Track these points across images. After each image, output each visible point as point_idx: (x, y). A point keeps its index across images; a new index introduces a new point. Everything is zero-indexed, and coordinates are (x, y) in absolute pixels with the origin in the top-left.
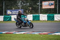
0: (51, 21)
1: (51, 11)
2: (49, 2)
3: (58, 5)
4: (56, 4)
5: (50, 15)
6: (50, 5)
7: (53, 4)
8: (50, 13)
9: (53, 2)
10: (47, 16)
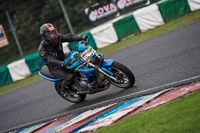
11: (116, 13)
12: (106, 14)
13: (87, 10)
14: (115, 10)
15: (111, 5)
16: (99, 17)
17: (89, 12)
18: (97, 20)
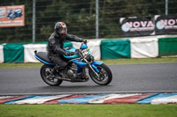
0: (13, 64)
1: (14, 34)
2: (9, 7)
3: (34, 16)
4: (29, 12)
5: (13, 46)
6: (11, 18)
7: (20, 15)
8: (11, 41)
9: (20, 8)
10: (4, 49)
11: (152, 31)
12: (141, 29)
13: (122, 19)
14: (152, 28)
15: (150, 22)
16: (132, 30)
17: (124, 22)
18: (129, 32)
